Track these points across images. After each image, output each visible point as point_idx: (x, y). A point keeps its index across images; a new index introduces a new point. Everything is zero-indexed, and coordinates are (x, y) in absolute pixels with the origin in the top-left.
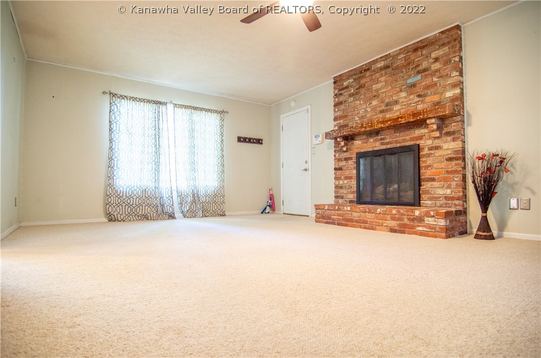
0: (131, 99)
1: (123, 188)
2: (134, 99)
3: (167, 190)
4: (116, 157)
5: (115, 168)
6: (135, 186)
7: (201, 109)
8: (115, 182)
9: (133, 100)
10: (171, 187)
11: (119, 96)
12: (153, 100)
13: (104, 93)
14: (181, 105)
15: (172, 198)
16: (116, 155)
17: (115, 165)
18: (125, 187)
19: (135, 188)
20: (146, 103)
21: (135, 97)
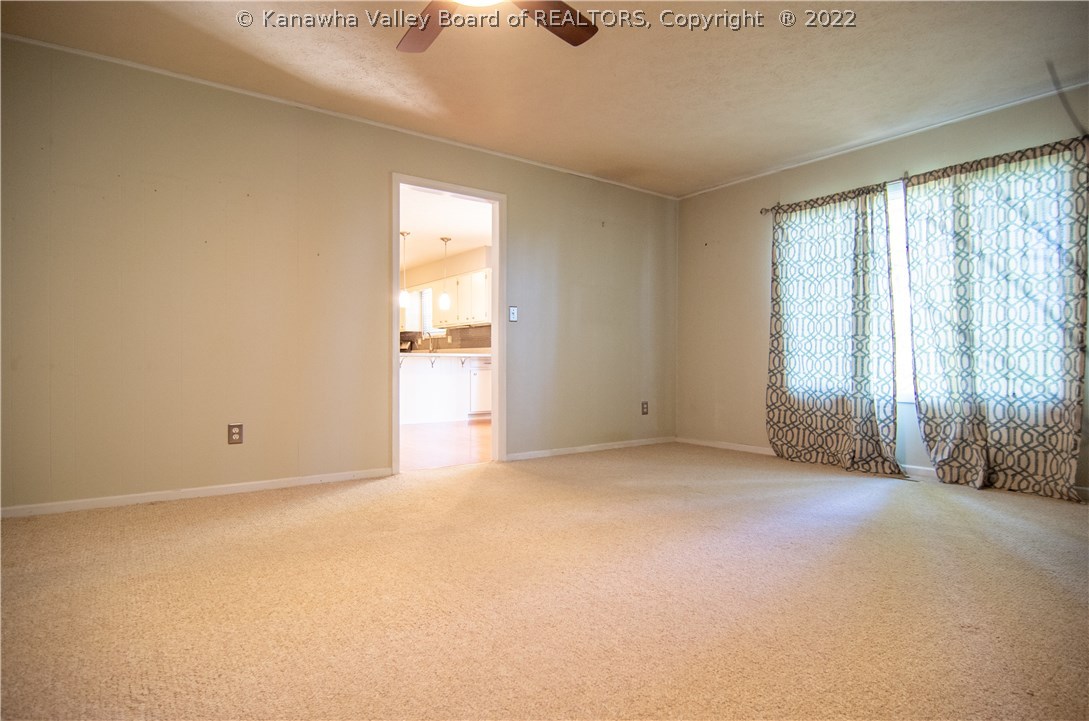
0: (808, 206)
1: (798, 393)
2: (813, 204)
3: (883, 402)
4: (785, 332)
5: (785, 353)
6: (818, 389)
7: (994, 162)
8: (785, 380)
9: (812, 207)
10: (894, 396)
11: (785, 208)
12: (851, 189)
13: (764, 211)
14: (925, 175)
15: (895, 424)
16: (785, 328)
17: (785, 348)
18: (801, 390)
19: (818, 394)
20: (838, 204)
21: (814, 198)
